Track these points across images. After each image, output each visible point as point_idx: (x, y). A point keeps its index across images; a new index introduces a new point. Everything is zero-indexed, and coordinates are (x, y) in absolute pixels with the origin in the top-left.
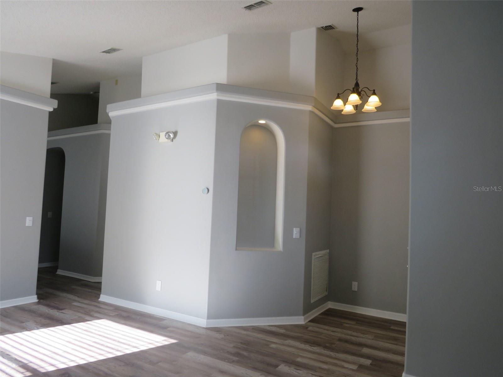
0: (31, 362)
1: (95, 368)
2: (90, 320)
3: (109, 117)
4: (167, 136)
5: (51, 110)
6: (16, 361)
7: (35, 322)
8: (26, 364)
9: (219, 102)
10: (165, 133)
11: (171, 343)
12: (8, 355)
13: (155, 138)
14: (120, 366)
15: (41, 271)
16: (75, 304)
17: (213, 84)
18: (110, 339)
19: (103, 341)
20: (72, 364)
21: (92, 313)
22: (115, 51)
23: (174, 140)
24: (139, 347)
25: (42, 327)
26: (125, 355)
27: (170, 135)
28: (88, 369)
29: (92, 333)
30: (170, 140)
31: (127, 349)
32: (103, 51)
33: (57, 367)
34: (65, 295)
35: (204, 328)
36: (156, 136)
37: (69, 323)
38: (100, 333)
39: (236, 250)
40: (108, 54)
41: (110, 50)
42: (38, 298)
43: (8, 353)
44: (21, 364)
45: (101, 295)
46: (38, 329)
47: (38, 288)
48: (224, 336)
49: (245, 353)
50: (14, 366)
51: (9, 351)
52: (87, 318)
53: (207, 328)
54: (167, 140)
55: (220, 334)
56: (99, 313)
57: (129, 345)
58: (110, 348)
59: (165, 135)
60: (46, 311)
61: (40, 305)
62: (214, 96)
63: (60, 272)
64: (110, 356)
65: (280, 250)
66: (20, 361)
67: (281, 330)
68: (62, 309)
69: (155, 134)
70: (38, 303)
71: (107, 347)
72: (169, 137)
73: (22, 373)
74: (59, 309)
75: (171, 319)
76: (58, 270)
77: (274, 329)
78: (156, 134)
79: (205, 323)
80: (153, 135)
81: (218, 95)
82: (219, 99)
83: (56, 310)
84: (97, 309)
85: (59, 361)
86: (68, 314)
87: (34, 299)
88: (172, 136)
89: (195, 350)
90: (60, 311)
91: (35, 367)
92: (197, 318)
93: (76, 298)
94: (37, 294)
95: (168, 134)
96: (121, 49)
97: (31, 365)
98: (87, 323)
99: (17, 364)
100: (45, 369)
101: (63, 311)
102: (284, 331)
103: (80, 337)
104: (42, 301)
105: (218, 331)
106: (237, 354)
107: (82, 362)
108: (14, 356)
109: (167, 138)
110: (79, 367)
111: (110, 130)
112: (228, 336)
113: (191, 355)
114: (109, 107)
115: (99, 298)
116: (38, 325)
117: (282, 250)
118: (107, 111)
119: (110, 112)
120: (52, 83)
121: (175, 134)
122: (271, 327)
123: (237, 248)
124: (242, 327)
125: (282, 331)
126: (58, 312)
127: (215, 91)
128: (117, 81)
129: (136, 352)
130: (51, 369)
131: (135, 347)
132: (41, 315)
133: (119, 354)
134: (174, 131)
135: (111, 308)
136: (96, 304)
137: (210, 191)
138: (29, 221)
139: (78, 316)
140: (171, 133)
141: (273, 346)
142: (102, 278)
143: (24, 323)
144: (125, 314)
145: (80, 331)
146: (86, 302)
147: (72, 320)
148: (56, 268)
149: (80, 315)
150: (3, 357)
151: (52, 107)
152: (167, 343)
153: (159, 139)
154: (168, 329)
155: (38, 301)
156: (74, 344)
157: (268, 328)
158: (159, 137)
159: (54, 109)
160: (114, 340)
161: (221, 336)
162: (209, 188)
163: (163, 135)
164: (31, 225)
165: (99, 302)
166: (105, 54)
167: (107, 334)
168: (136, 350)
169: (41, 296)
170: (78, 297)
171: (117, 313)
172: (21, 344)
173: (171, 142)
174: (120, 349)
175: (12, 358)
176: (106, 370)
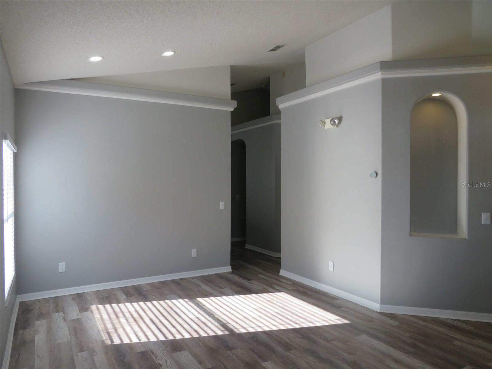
0: (229, 323)
1: (277, 336)
2: (272, 291)
3: (279, 109)
4: (332, 123)
5: (232, 109)
6: (217, 320)
7: (231, 289)
8: (225, 324)
9: (384, 81)
10: (330, 119)
11: (344, 323)
12: (212, 314)
13: (321, 126)
14: (298, 338)
15: (233, 244)
16: (260, 276)
17: (377, 63)
18: (289, 311)
19: (283, 312)
20: (259, 330)
21: (274, 286)
22: (280, 48)
23: (339, 125)
24: (315, 323)
25: (236, 294)
26: (302, 328)
27: (335, 121)
28: (271, 336)
29: (274, 304)
30: (335, 126)
31: (304, 323)
32: (269, 50)
33: (248, 331)
34: (252, 267)
35: (377, 312)
36: (322, 124)
37: (256, 293)
38: (281, 305)
39: (410, 235)
40: (274, 52)
41: (275, 47)
42: (232, 268)
43: (212, 313)
44: (222, 323)
45: (281, 270)
46: (233, 295)
47: (232, 259)
48: (399, 324)
49: (422, 346)
50: (217, 324)
51: (213, 312)
52: (270, 289)
53: (380, 313)
54: (332, 126)
55: (395, 321)
56: (280, 286)
57: (306, 320)
58: (289, 319)
59: (330, 122)
60: (239, 280)
61: (234, 275)
62: (378, 76)
63: (248, 246)
64: (290, 327)
65: (465, 238)
66: (221, 321)
67: (468, 327)
68: (250, 280)
69: (320, 122)
70: (232, 273)
71: (287, 318)
72: (334, 124)
73: (222, 331)
74: (248, 279)
75: (343, 299)
76: (246, 245)
77: (459, 324)
78: (322, 121)
79: (379, 308)
80: (319, 122)
81: (382, 74)
82: (384, 78)
83: (245, 280)
84: (278, 282)
85: (249, 326)
86: (254, 284)
87: (229, 269)
88: (337, 122)
89: (368, 334)
90: (249, 281)
91: (232, 328)
92: (370, 301)
93: (261, 271)
94: (231, 265)
95: (333, 121)
96: (286, 45)
97: (228, 325)
98: (270, 295)
99: (219, 323)
100: (239, 331)
101: (251, 282)
102: (472, 328)
103: (265, 306)
104: (235, 271)
105: (393, 318)
106: (413, 346)
107: (267, 329)
108: (217, 316)
109: (332, 125)
110: (265, 332)
111: (281, 120)
112: (403, 324)
113: (364, 337)
114: (278, 100)
115: (279, 272)
116: (233, 292)
117: (467, 238)
118: (277, 104)
119: (280, 104)
120: (231, 85)
121: (340, 119)
122: (455, 322)
123: (411, 233)
124: (419, 316)
125: (470, 328)
126: (247, 282)
127: (379, 70)
128: (284, 73)
129: (312, 327)
130: (243, 331)
131: (311, 322)
132: (235, 284)
133: (297, 326)
134: (338, 116)
135: (290, 283)
136: (277, 277)
137: (378, 174)
138: (222, 205)
139: (263, 287)
140: (336, 119)
141: (457, 343)
142: (281, 254)
143: (223, 289)
144: (301, 289)
145: (265, 301)
146: (269, 275)
147: (258, 290)
148: (244, 243)
149: (265, 286)
150: (209, 316)
151: (232, 107)
152: (340, 322)
153: (324, 126)
154: (342, 309)
155: (232, 271)
156: (260, 312)
157: (452, 322)
158: (324, 123)
159: (235, 109)
160: (293, 313)
161: (396, 323)
162: (377, 171)
163: (328, 121)
164: (223, 208)
165: (280, 276)
166: (271, 52)
167: (287, 306)
168: (311, 325)
169: (234, 267)
170: (263, 270)
171: (295, 288)
172: (221, 307)
173: (337, 128)
174: (298, 322)
175: (215, 317)
176: (287, 340)
